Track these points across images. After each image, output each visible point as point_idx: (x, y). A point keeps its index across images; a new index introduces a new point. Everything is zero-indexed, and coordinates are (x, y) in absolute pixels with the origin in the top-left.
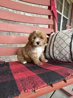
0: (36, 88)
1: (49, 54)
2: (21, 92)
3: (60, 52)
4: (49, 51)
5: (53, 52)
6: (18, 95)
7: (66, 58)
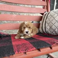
0: (27, 51)
1: (42, 29)
2: (15, 53)
3: (51, 28)
4: (42, 27)
5: (45, 27)
6: (13, 55)
7: (55, 32)
